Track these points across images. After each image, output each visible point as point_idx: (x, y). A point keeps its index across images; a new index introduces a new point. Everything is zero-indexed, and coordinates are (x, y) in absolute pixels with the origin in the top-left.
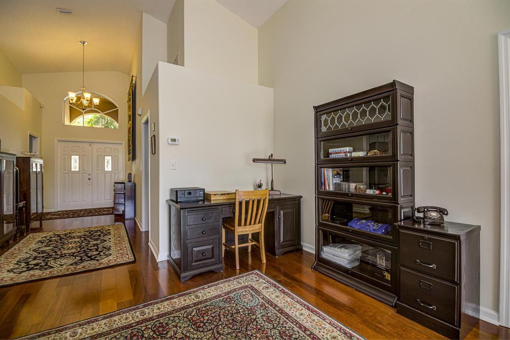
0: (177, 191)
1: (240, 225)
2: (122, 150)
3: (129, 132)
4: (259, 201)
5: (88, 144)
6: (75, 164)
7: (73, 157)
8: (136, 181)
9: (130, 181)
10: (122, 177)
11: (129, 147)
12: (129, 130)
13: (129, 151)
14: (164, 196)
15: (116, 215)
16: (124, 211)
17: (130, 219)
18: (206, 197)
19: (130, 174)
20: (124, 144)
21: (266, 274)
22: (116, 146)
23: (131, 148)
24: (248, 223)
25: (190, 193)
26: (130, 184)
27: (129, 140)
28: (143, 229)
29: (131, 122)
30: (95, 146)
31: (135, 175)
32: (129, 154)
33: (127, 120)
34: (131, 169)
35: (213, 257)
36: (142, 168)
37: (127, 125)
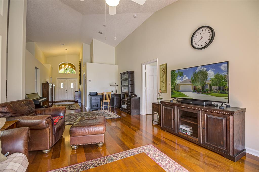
0: (90, 92)
1: (104, 100)
2: (77, 81)
3: (79, 76)
4: (108, 95)
5: (66, 79)
6: (62, 86)
7: (61, 83)
8: (81, 91)
9: (79, 91)
10: (77, 90)
11: (79, 80)
12: (79, 75)
13: (79, 81)
14: (88, 94)
15: (76, 102)
16: (78, 100)
17: (80, 103)
18: (97, 94)
19: (80, 89)
20: (77, 79)
21: (111, 111)
22: (75, 80)
23: (80, 81)
24: (106, 99)
25: (93, 93)
26: (80, 92)
27: (79, 78)
28: (83, 104)
29: (80, 73)
30: (68, 80)
31: (81, 89)
32: (79, 82)
33: (79, 72)
34: (80, 87)
35: (98, 107)
36: (83, 87)
37: (78, 73)
